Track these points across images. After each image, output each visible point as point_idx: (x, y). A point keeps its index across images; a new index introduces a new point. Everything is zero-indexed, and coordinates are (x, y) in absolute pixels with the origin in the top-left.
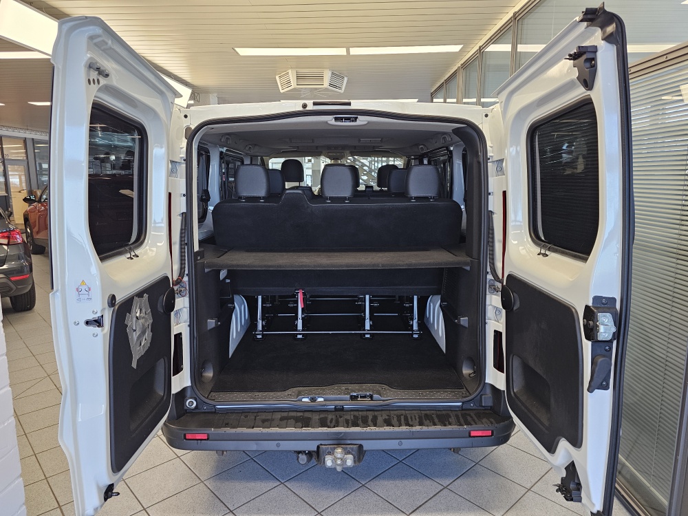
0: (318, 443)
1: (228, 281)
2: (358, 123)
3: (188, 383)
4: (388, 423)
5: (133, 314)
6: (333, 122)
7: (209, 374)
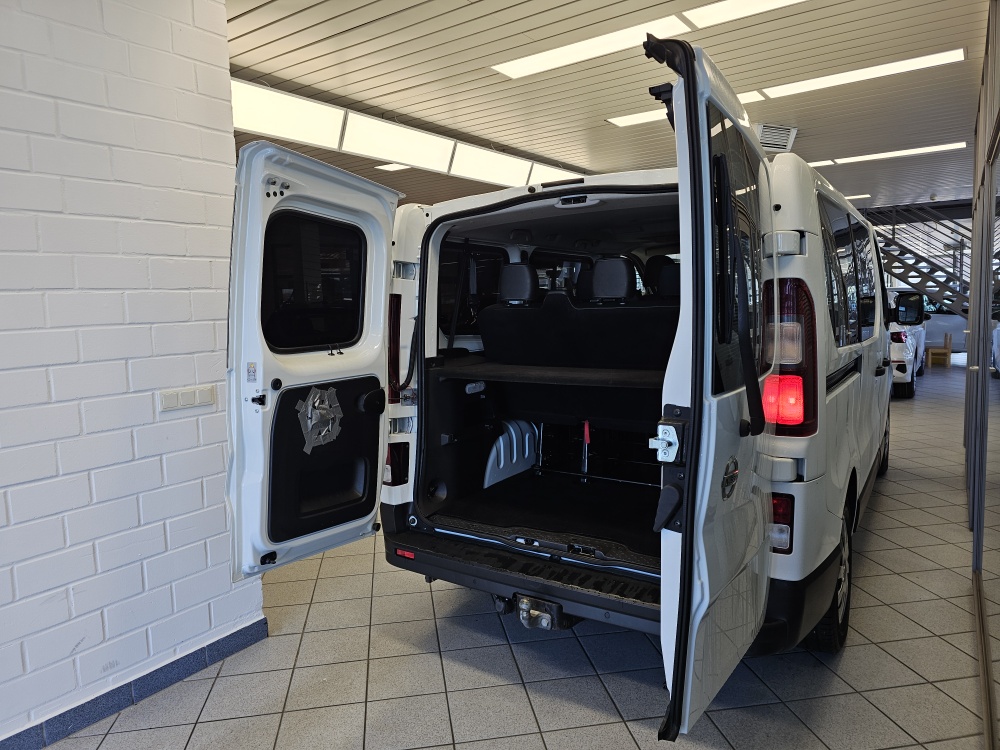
0: (515, 590)
1: (483, 397)
2: (588, 203)
3: (410, 499)
4: (598, 587)
5: (310, 403)
6: (560, 205)
7: (443, 494)
